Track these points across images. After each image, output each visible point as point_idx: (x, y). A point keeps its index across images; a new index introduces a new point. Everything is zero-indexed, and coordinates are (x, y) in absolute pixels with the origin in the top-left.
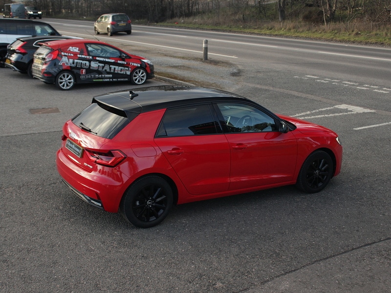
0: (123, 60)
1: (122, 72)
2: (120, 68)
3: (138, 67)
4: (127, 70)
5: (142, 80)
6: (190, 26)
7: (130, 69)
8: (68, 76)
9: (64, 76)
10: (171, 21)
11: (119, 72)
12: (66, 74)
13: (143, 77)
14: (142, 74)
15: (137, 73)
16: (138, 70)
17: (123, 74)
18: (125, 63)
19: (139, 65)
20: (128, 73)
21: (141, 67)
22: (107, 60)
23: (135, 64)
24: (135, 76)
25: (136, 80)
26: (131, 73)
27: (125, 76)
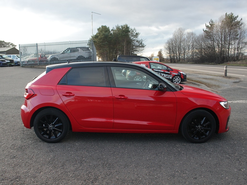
0: (168, 71)
1: (168, 77)
2: (167, 75)
4: (170, 76)
5: (178, 82)
7: (172, 76)
8: (139, 78)
9: (137, 78)
12: (138, 77)
13: (179, 80)
14: (179, 78)
16: (176, 77)
18: (169, 73)
19: (177, 74)
20: (171, 78)
21: (178, 75)
22: (159, 71)
23: (175, 74)
24: (175, 80)
25: (175, 82)
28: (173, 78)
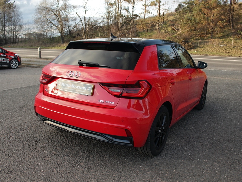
0: (4, 54)
1: (4, 61)
2: (3, 59)
3: (13, 58)
4: (7, 60)
5: (16, 66)
6: (17, 47)
7: (9, 59)
10: (6, 45)
11: (2, 61)
13: (16, 64)
14: (16, 62)
15: (12, 62)
16: (13, 60)
17: (5, 62)
18: (6, 56)
19: (14, 57)
20: (8, 62)
21: (15, 58)
23: (11, 57)
24: (12, 64)
25: (12, 66)
26: (9, 62)
27: (6, 63)
28: (10, 62)
